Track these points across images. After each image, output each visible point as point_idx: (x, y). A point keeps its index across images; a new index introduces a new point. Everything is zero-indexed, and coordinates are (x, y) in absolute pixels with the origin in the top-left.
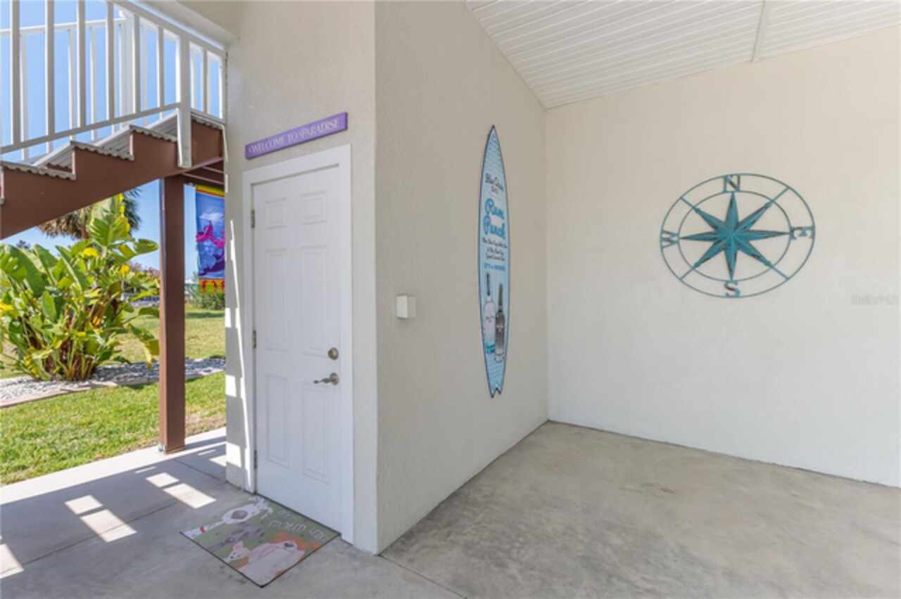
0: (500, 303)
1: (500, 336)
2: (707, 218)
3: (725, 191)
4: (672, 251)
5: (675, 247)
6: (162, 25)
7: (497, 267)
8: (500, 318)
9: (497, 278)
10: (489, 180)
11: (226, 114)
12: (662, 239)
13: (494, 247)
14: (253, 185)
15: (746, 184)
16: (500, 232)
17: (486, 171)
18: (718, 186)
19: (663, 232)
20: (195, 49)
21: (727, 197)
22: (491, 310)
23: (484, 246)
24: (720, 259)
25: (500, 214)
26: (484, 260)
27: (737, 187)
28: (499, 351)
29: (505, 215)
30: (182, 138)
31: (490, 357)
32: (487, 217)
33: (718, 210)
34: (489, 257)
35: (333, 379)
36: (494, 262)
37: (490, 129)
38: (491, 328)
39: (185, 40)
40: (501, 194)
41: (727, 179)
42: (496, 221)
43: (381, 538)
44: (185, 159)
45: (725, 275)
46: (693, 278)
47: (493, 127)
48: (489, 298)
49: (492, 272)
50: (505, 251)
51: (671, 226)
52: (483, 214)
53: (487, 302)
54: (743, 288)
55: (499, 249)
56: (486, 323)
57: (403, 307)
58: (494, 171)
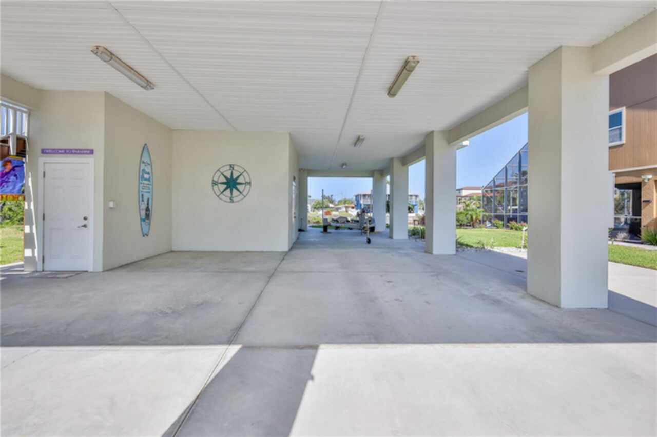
0: (148, 204)
1: (148, 216)
2: (226, 177)
3: (230, 169)
4: (215, 187)
5: (216, 186)
6: (8, 107)
7: (147, 192)
8: (148, 209)
9: (146, 196)
10: (143, 162)
11: (28, 135)
12: (213, 183)
13: (145, 185)
14: (44, 163)
15: (236, 168)
16: (149, 180)
17: (143, 159)
18: (228, 167)
19: (213, 180)
20: (18, 113)
21: (230, 171)
22: (144, 206)
23: (141, 185)
24: (228, 190)
25: (148, 173)
26: (141, 189)
27: (233, 168)
28: (147, 221)
29: (151, 174)
30: (11, 144)
31: (143, 223)
32: (143, 175)
33: (228, 175)
34: (143, 189)
35: (85, 226)
36: (144, 190)
37: (143, 145)
38: (143, 213)
39: (15, 111)
40: (149, 167)
41: (231, 166)
42: (146, 176)
43: (103, 267)
44: (14, 153)
45: (230, 195)
46: (221, 196)
47: (146, 144)
48: (143, 203)
49: (145, 194)
50: (151, 187)
51: (215, 179)
52: (141, 174)
53: (142, 204)
54: (235, 199)
55: (148, 185)
56: (141, 212)
57: (111, 204)
58: (146, 159)
